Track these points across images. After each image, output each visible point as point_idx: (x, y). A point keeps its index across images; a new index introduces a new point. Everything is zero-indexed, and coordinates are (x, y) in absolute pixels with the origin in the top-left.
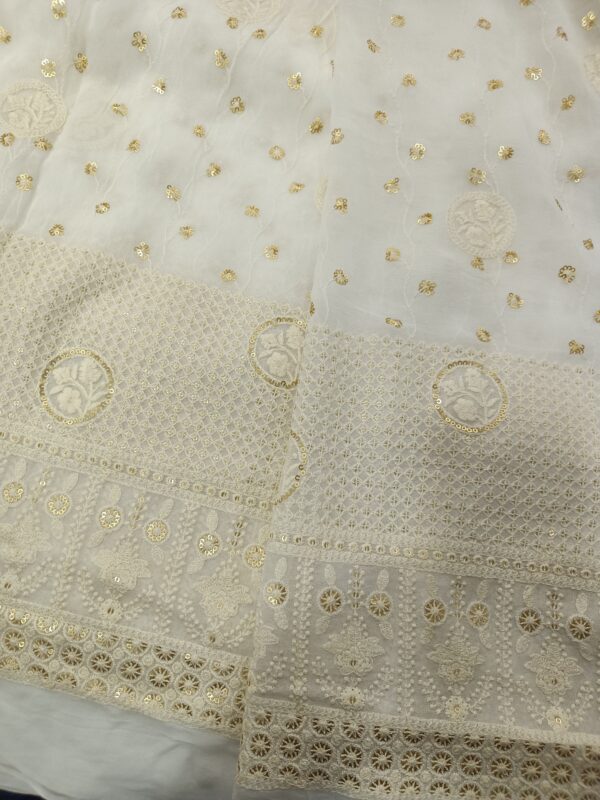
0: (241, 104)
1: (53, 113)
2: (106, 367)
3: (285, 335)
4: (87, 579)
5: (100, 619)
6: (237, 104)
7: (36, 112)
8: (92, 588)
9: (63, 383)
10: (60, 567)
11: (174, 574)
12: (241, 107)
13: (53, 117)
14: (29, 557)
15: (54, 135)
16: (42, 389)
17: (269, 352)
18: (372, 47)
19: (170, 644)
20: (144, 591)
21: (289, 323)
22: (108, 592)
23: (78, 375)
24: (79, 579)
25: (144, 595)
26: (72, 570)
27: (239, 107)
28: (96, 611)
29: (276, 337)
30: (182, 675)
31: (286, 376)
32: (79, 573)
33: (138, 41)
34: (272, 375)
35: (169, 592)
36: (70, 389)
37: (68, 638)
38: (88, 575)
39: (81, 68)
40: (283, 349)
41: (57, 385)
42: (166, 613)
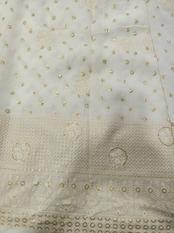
0: (133, 72)
1: (87, 85)
2: (124, 151)
3: (165, 131)
4: (138, 207)
5: (143, 216)
6: (132, 72)
7: (83, 86)
8: (139, 209)
9: (114, 157)
10: (130, 206)
11: (158, 201)
12: (133, 73)
13: (87, 86)
14: (121, 205)
15: (89, 91)
16: (110, 160)
17: (163, 137)
18: (166, 51)
19: (162, 219)
20: (152, 207)
21: (165, 128)
22: (143, 209)
23: (117, 154)
24: (135, 208)
25: (153, 208)
26: (133, 206)
27: (132, 73)
28: (142, 214)
29: (164, 133)
30: (166, 225)
31: (170, 143)
32: (135, 206)
33: (105, 62)
34: (167, 143)
35: (159, 205)
36: (116, 158)
37: (136, 223)
38: (138, 206)
39: (90, 72)
40: (166, 136)
41: (113, 158)
42: (159, 211)
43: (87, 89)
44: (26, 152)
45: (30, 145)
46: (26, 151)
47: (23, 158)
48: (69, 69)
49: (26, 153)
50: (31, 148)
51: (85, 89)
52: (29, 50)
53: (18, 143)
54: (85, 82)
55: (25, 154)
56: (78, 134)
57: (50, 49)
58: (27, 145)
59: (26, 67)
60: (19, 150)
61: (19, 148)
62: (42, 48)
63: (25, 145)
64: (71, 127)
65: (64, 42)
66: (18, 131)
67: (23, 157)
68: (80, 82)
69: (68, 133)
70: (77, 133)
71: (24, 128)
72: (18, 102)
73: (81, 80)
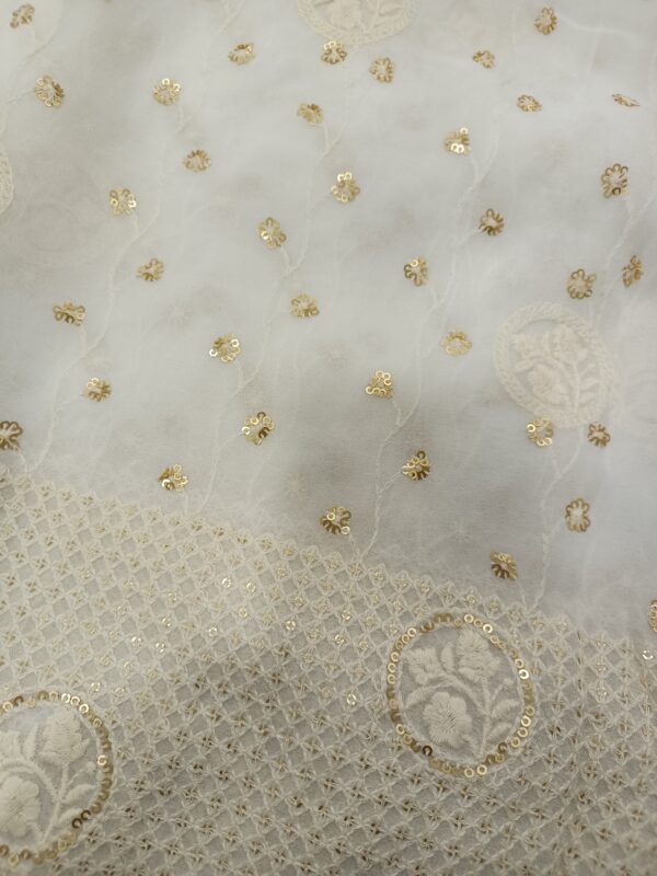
43: (593, 389)
44: (72, 787)
45: (108, 726)
46: (71, 773)
47: (35, 826)
48: (490, 230)
49: (72, 795)
50: (116, 762)
51: (582, 392)
52: (242, 53)
53: (21, 698)
54: (582, 342)
55: (58, 796)
56: (502, 727)
57: (385, 72)
58: (93, 729)
59: (198, 159)
60: (21, 759)
61: (22, 739)
62: (334, 56)
63: (76, 726)
64: (447, 654)
65: (480, 55)
66: (43, 602)
67: (42, 822)
68: (547, 335)
69: (423, 703)
70: (495, 723)
71: (91, 587)
72: (92, 383)
73: (554, 322)
